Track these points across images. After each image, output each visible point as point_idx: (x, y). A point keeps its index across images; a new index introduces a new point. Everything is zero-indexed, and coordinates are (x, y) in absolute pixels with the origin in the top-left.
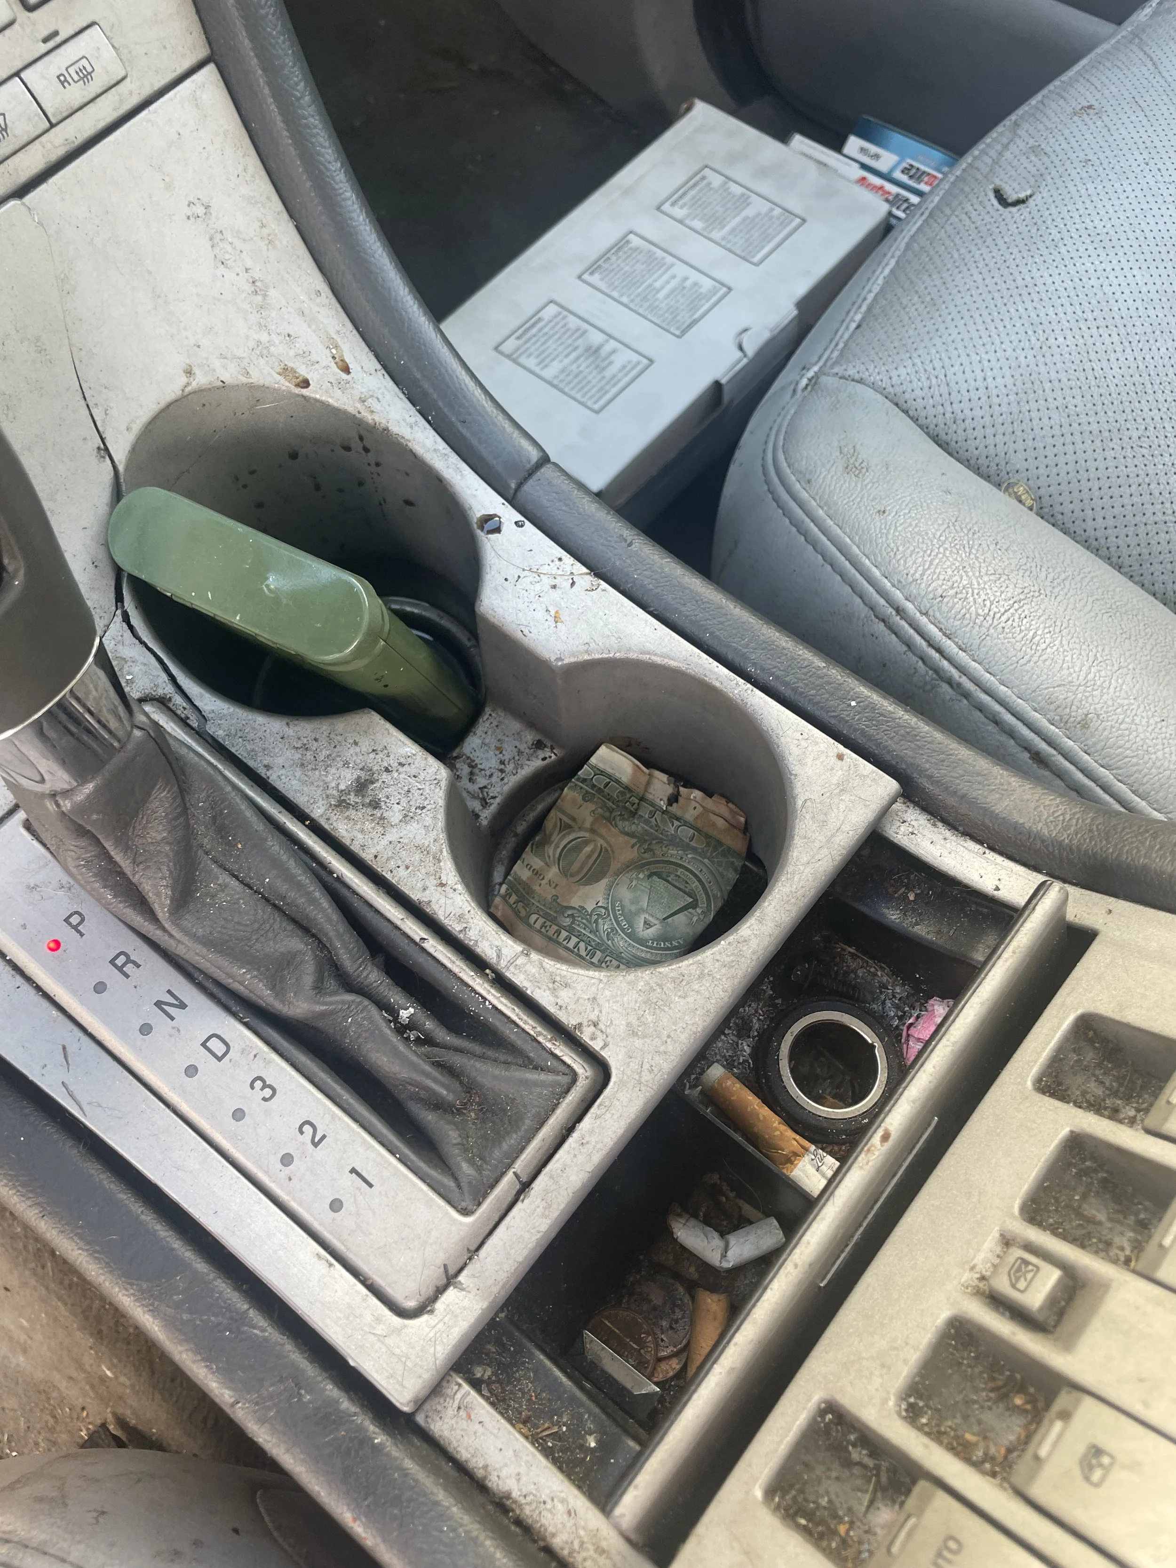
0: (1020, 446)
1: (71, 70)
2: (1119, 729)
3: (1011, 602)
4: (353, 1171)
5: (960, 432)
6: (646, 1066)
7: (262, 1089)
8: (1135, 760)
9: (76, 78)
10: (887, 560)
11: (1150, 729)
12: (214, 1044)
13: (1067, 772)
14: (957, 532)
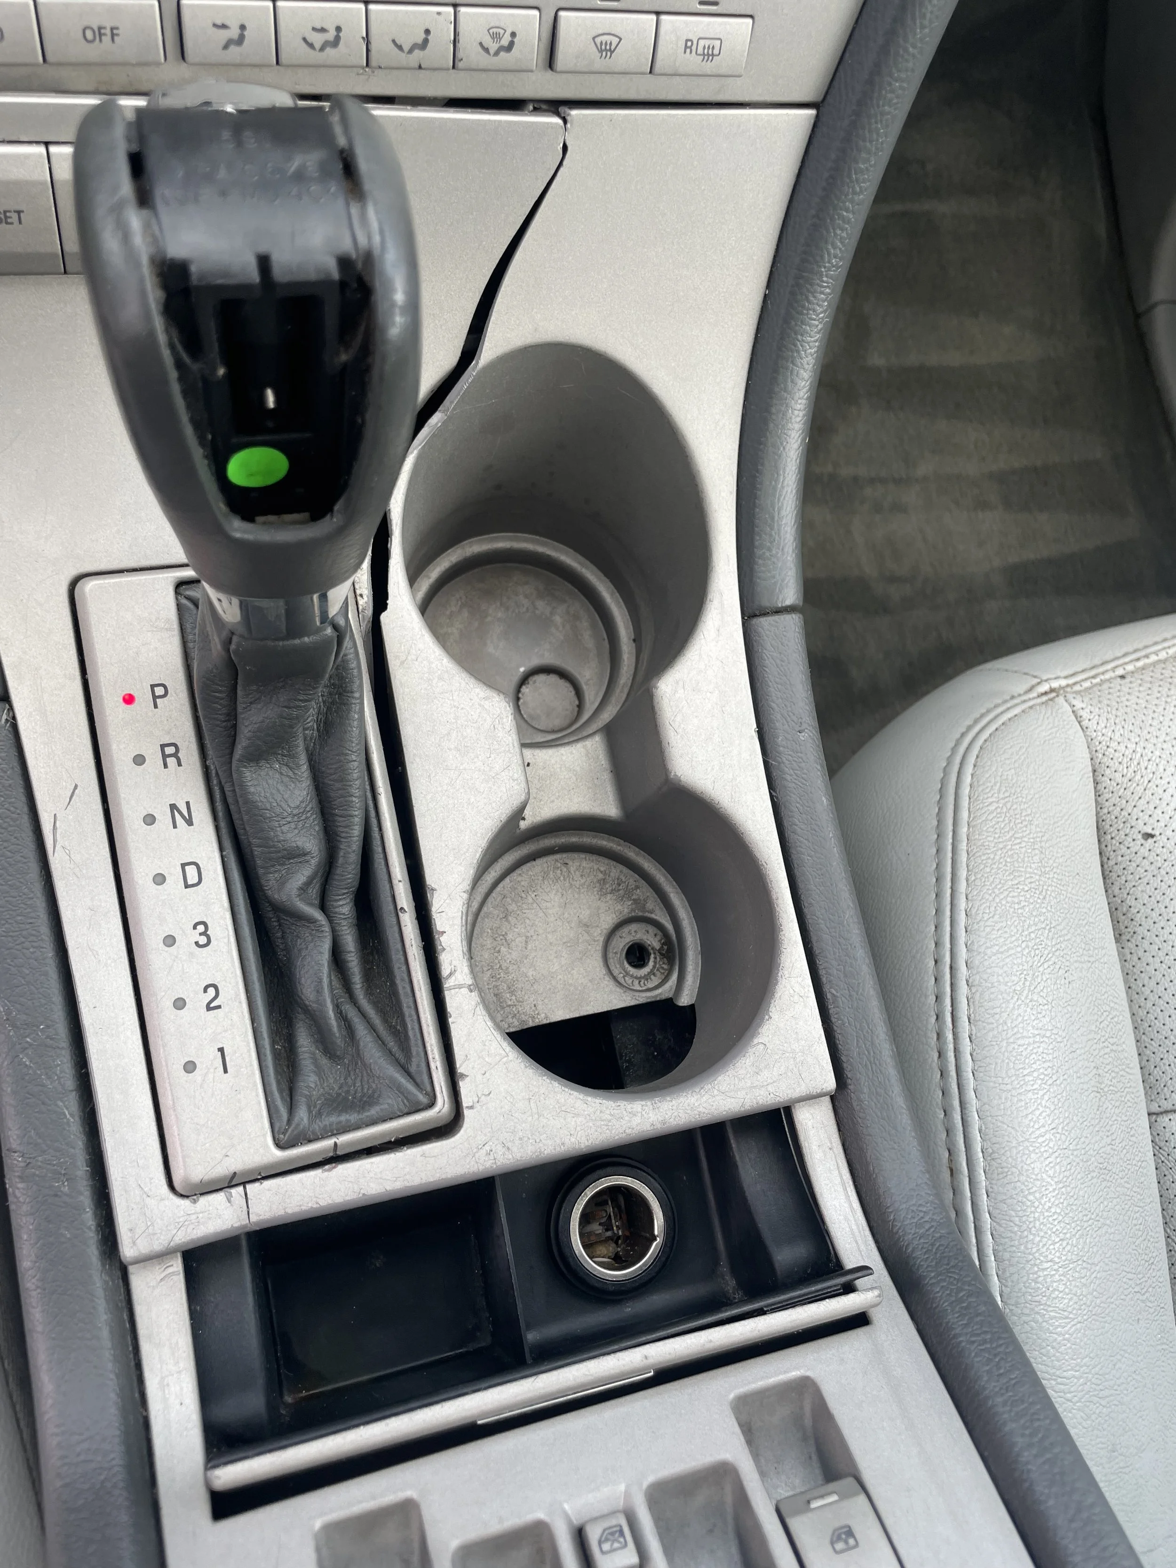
0: (1155, 883)
1: (702, 43)
2: (1025, 1197)
3: (1036, 1032)
4: (221, 1050)
5: (1122, 833)
6: (487, 1148)
7: (201, 934)
8: (1016, 1229)
9: (700, 51)
10: (979, 918)
11: (1046, 1214)
12: (191, 871)
13: (962, 1193)
14: (1047, 938)
